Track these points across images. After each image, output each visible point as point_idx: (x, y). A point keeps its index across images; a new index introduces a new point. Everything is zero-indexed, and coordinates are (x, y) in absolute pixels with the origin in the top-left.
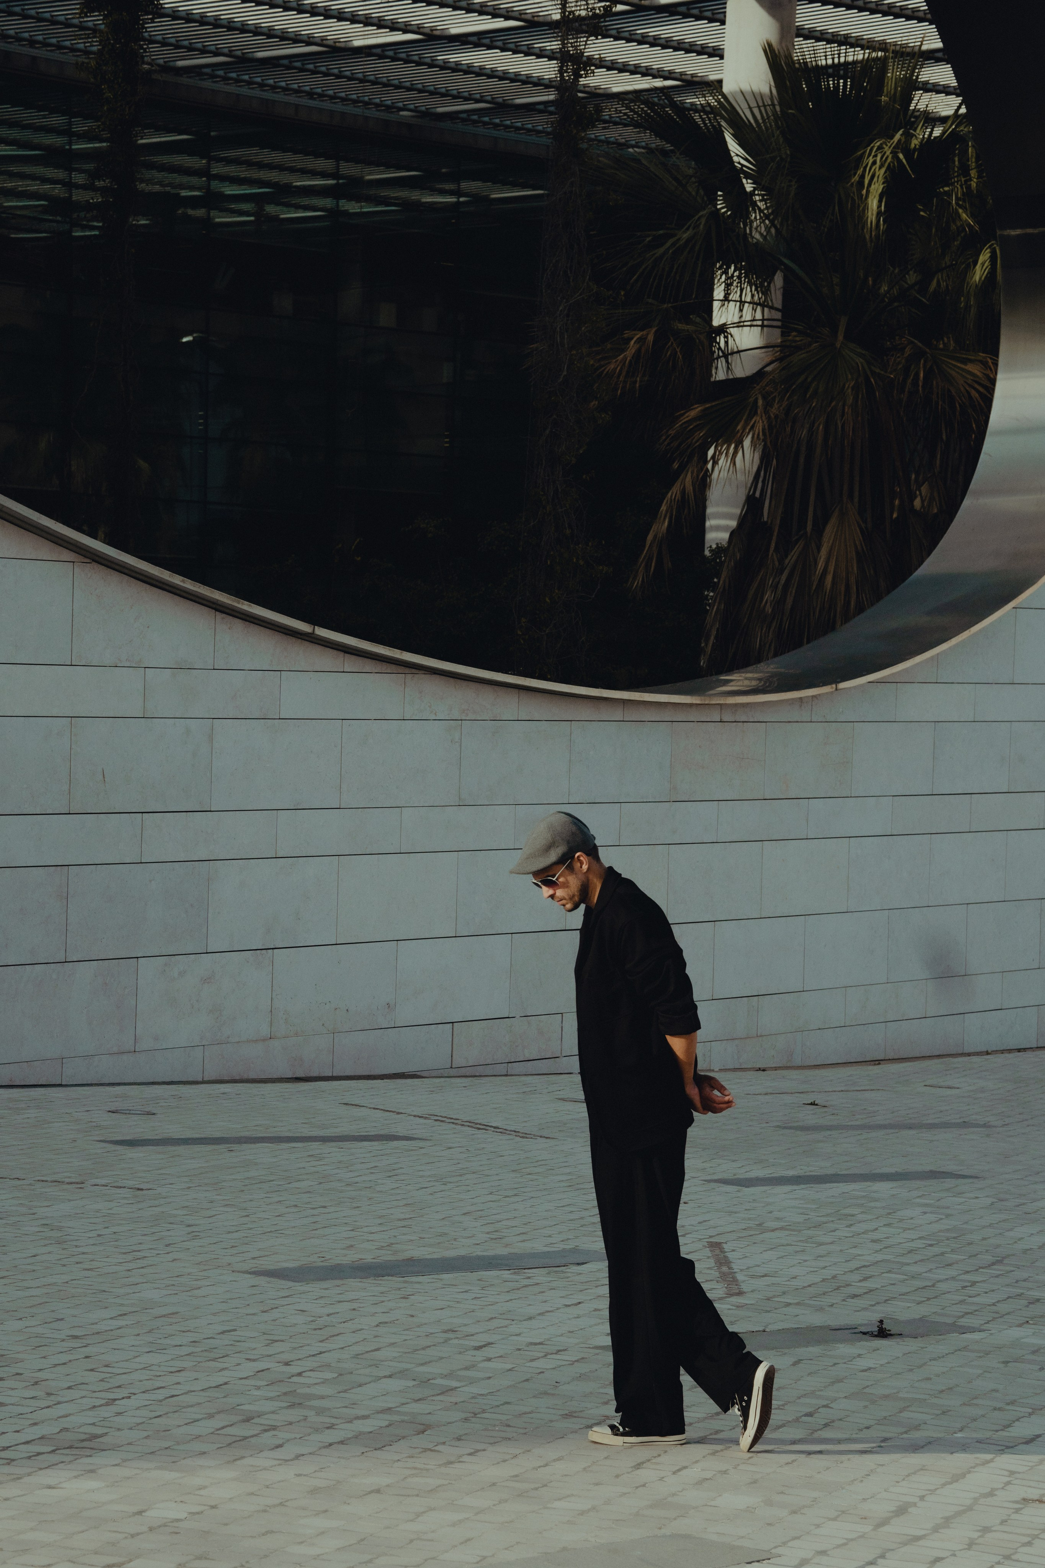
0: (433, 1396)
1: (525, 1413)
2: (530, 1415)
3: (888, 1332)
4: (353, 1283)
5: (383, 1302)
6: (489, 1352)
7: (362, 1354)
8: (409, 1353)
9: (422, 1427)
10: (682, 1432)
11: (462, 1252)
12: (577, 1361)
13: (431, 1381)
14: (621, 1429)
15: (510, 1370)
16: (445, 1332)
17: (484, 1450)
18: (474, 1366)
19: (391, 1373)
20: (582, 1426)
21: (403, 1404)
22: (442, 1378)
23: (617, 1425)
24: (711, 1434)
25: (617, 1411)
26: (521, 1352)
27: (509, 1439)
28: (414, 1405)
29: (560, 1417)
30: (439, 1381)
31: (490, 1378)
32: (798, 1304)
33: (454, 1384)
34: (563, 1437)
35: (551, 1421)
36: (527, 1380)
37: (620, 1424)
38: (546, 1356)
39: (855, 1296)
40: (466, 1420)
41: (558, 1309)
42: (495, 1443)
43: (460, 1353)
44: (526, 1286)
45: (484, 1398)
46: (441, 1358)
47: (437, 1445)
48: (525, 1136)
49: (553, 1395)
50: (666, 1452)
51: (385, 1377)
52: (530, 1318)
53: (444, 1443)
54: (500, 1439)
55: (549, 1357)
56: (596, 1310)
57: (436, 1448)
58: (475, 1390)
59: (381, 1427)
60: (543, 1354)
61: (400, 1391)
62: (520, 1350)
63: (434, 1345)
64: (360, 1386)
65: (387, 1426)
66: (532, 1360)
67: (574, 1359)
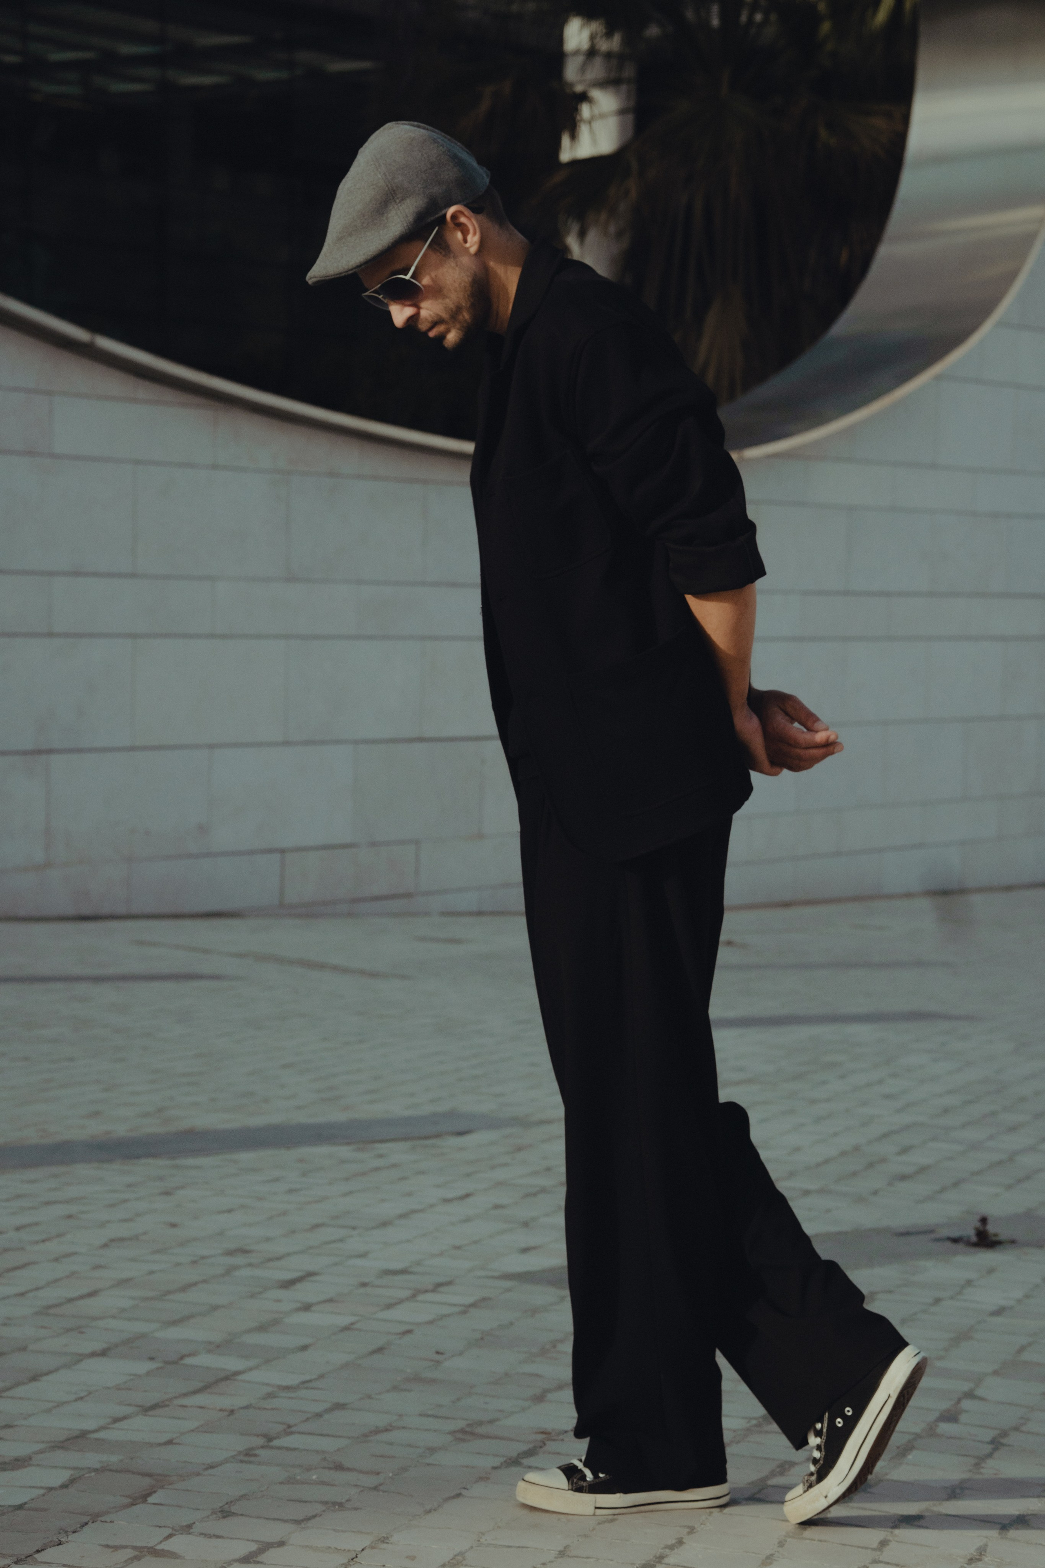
0: (186, 1395)
1: (377, 1431)
2: (385, 1437)
3: (994, 1239)
4: (83, 1170)
5: (126, 1201)
6: (305, 1292)
7: (58, 1305)
8: (152, 1299)
9: (146, 1482)
10: (719, 1477)
11: (276, 1119)
12: (473, 1305)
13: (189, 1361)
14: (589, 1476)
15: (347, 1328)
16: (230, 1253)
17: (281, 1544)
18: (275, 1322)
19: (105, 1346)
20: (497, 1462)
21: (116, 1420)
22: (210, 1351)
23: (580, 1466)
24: (773, 1474)
25: (579, 1433)
26: (369, 1290)
27: (341, 1505)
28: (141, 1422)
29: (450, 1438)
30: (204, 1360)
31: (305, 1348)
32: (822, 1191)
33: (231, 1363)
34: (458, 1495)
35: (432, 1450)
36: (380, 1350)
37: (585, 1465)
38: (414, 1296)
39: (903, 1178)
40: (249, 1454)
41: (432, 1206)
42: (308, 1519)
43: (252, 1296)
44: (377, 1169)
45: (293, 1395)
46: (215, 1308)
47: (170, 1536)
48: (374, 975)
49: (433, 1381)
50: (692, 1530)
51: (93, 1354)
52: (385, 1224)
53: (188, 1528)
54: (319, 1508)
55: (421, 1297)
56: (496, 1207)
57: (165, 1546)
58: (274, 1376)
59: (51, 1489)
60: (407, 1293)
61: (118, 1388)
62: (364, 1285)
63: (204, 1281)
64: (35, 1378)
65: (64, 1486)
66: (389, 1306)
67: (469, 1300)
